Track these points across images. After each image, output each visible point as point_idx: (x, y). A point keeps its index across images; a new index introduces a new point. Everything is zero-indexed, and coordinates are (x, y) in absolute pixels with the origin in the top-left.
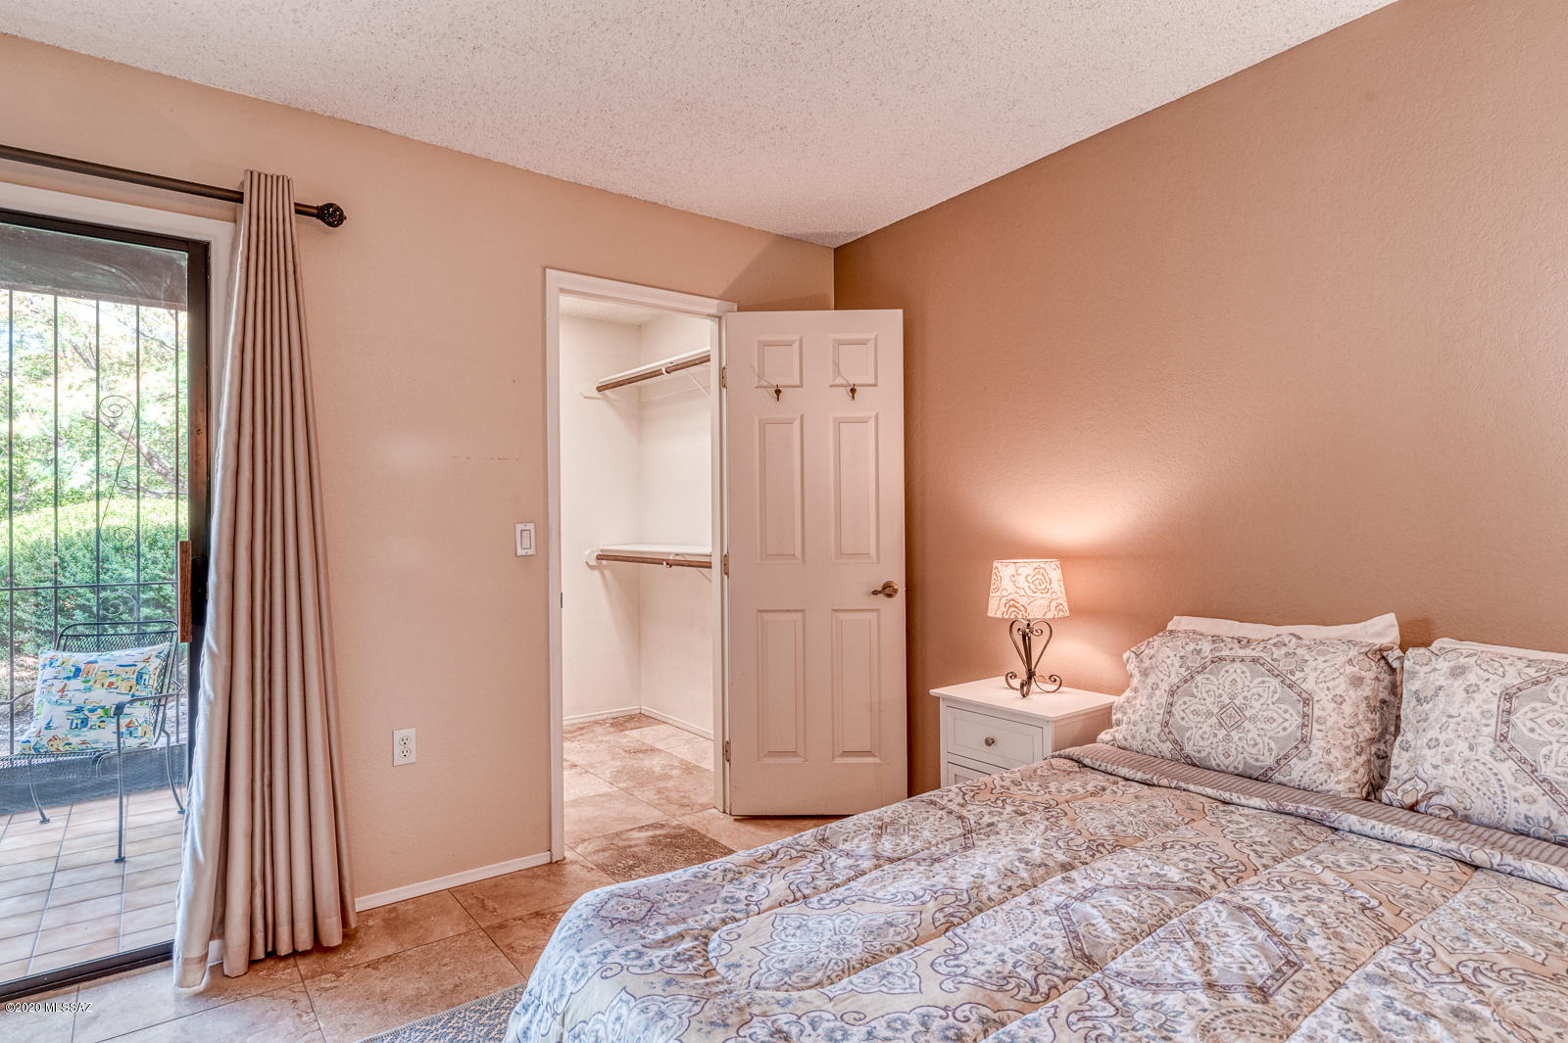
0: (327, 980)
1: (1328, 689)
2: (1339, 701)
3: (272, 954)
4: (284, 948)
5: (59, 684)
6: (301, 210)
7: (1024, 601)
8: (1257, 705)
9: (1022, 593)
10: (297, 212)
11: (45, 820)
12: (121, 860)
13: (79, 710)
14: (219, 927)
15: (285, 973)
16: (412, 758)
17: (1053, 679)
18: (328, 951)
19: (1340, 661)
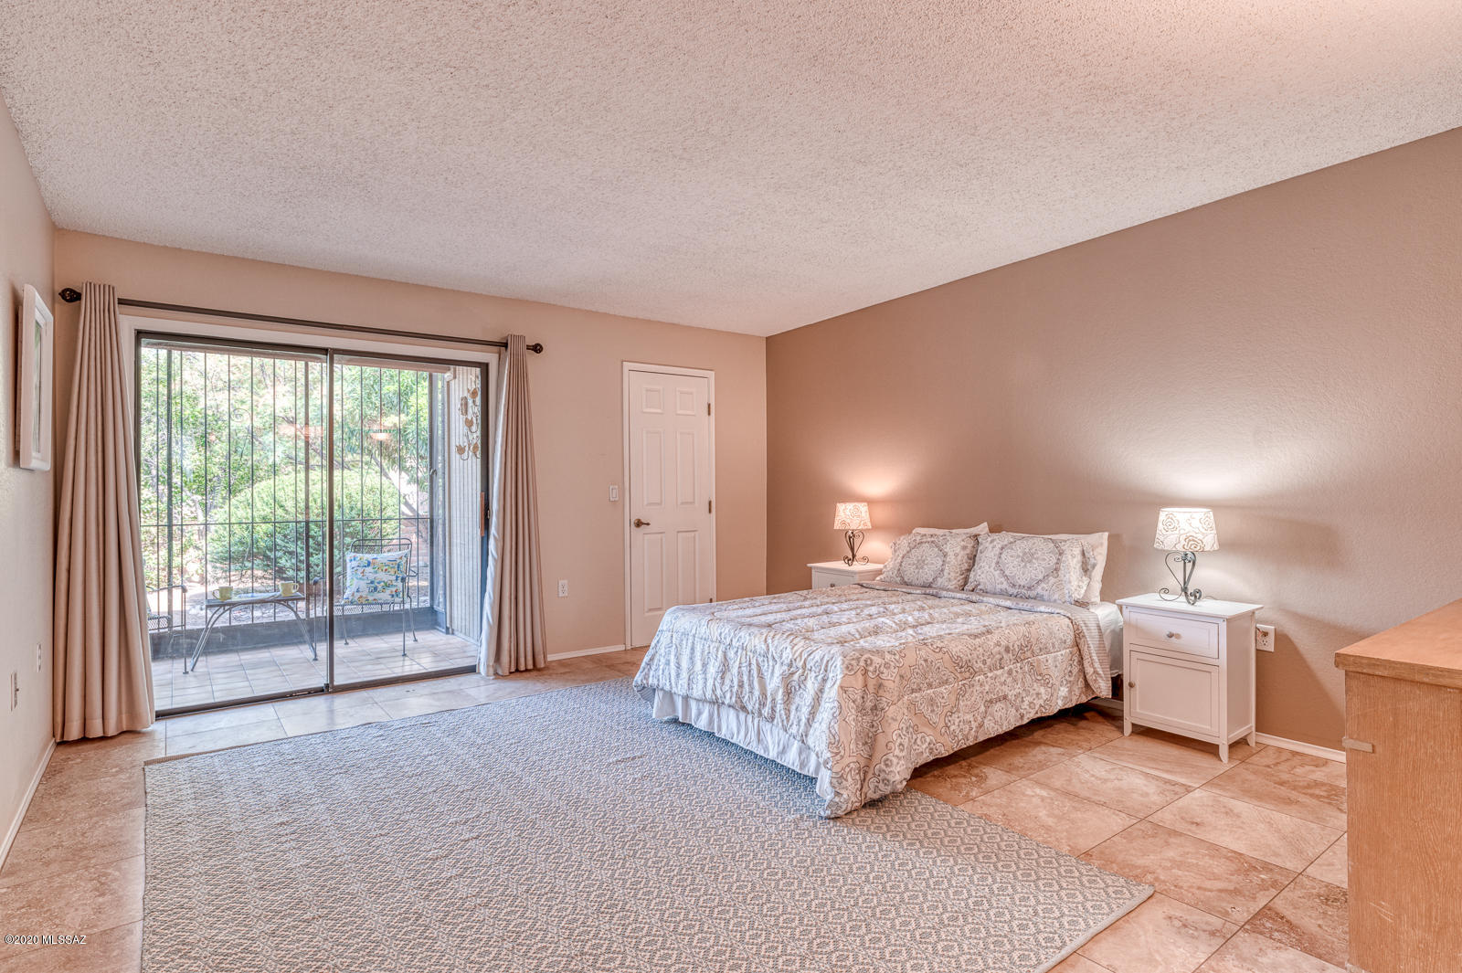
1: (954, 551)
2: (956, 555)
3: (517, 670)
4: (522, 668)
5: (361, 570)
6: (528, 348)
7: (848, 521)
8: (930, 559)
10: (525, 349)
11: (347, 644)
13: (372, 582)
14: (497, 657)
16: (566, 594)
17: (864, 558)
18: (539, 670)
19: (959, 540)
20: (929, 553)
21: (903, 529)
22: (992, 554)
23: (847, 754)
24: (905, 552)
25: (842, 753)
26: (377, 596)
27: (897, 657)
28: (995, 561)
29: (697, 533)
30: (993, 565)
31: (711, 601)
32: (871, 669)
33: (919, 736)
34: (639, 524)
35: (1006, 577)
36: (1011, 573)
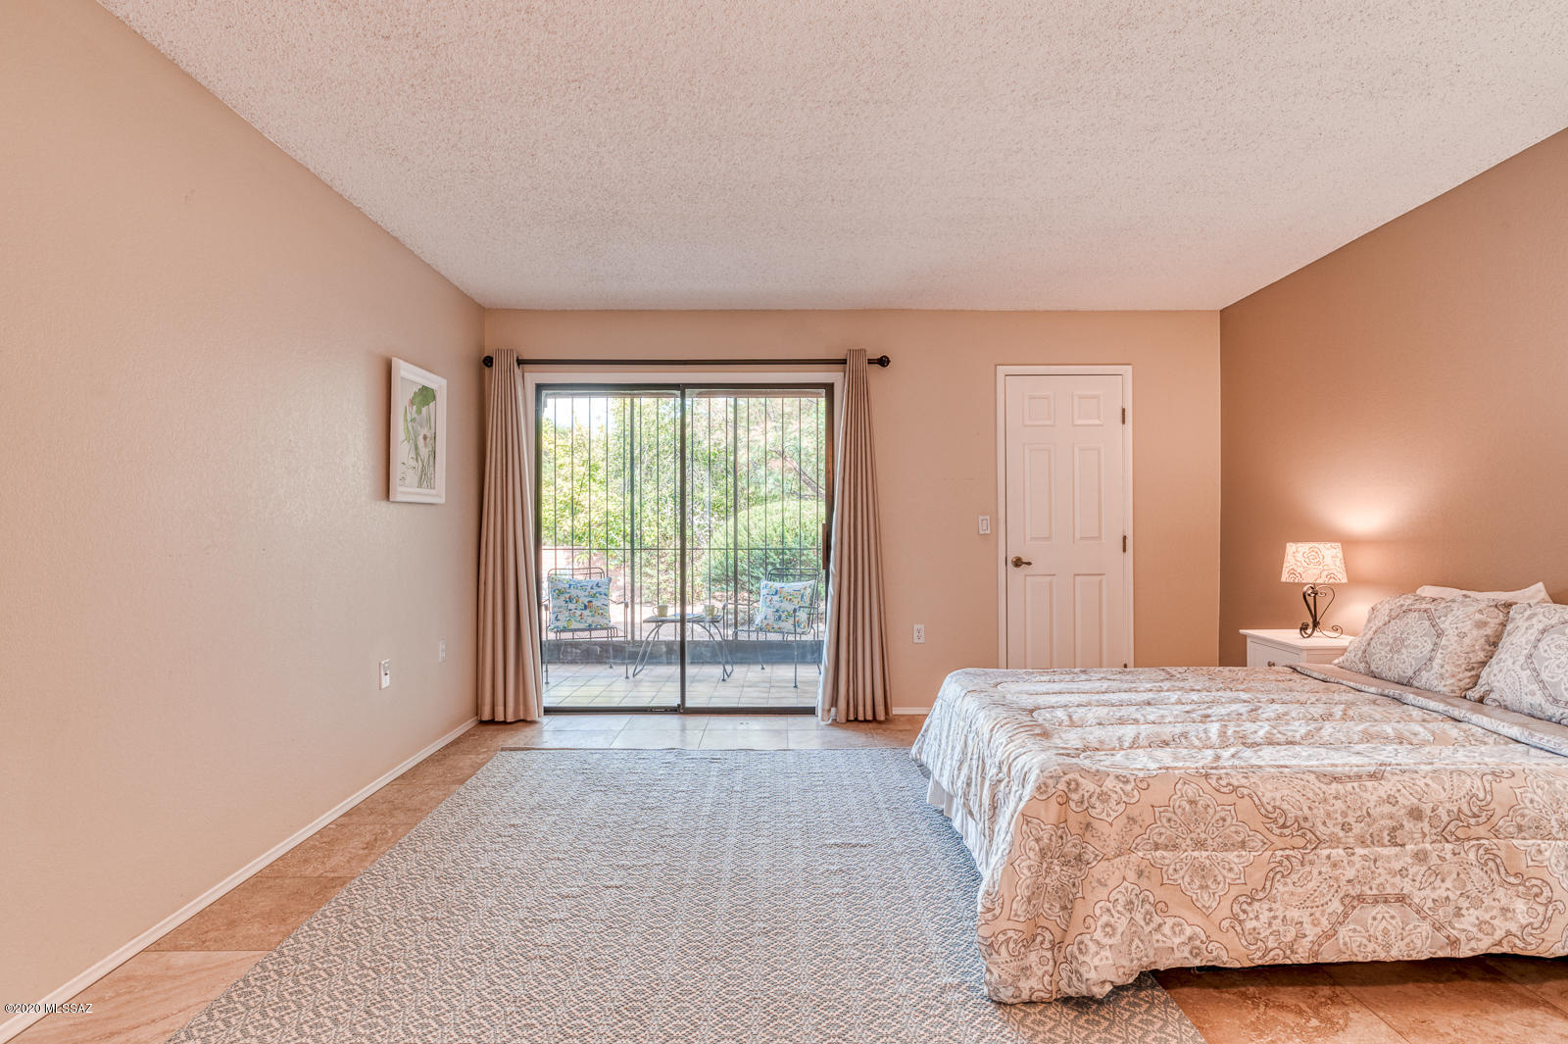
0: (880, 731)
1: (1457, 628)
2: (1462, 636)
3: (856, 719)
4: (861, 718)
5: (769, 597)
6: (871, 362)
7: (1300, 570)
8: (1412, 638)
9: (1299, 564)
10: (869, 363)
12: (796, 687)
13: (778, 611)
14: (834, 702)
15: (862, 726)
16: (922, 641)
17: (1335, 629)
18: (880, 722)
19: (1471, 609)
20: (1416, 629)
21: (1405, 585)
22: (1523, 640)
23: (1005, 915)
24: (1381, 624)
25: (997, 911)
26: (782, 624)
27: (1129, 788)
28: (1525, 652)
29: (1103, 577)
30: (1522, 659)
31: (1125, 666)
32: (1075, 797)
33: (1170, 922)
34: (1018, 563)
35: (1541, 685)
36: (1553, 678)
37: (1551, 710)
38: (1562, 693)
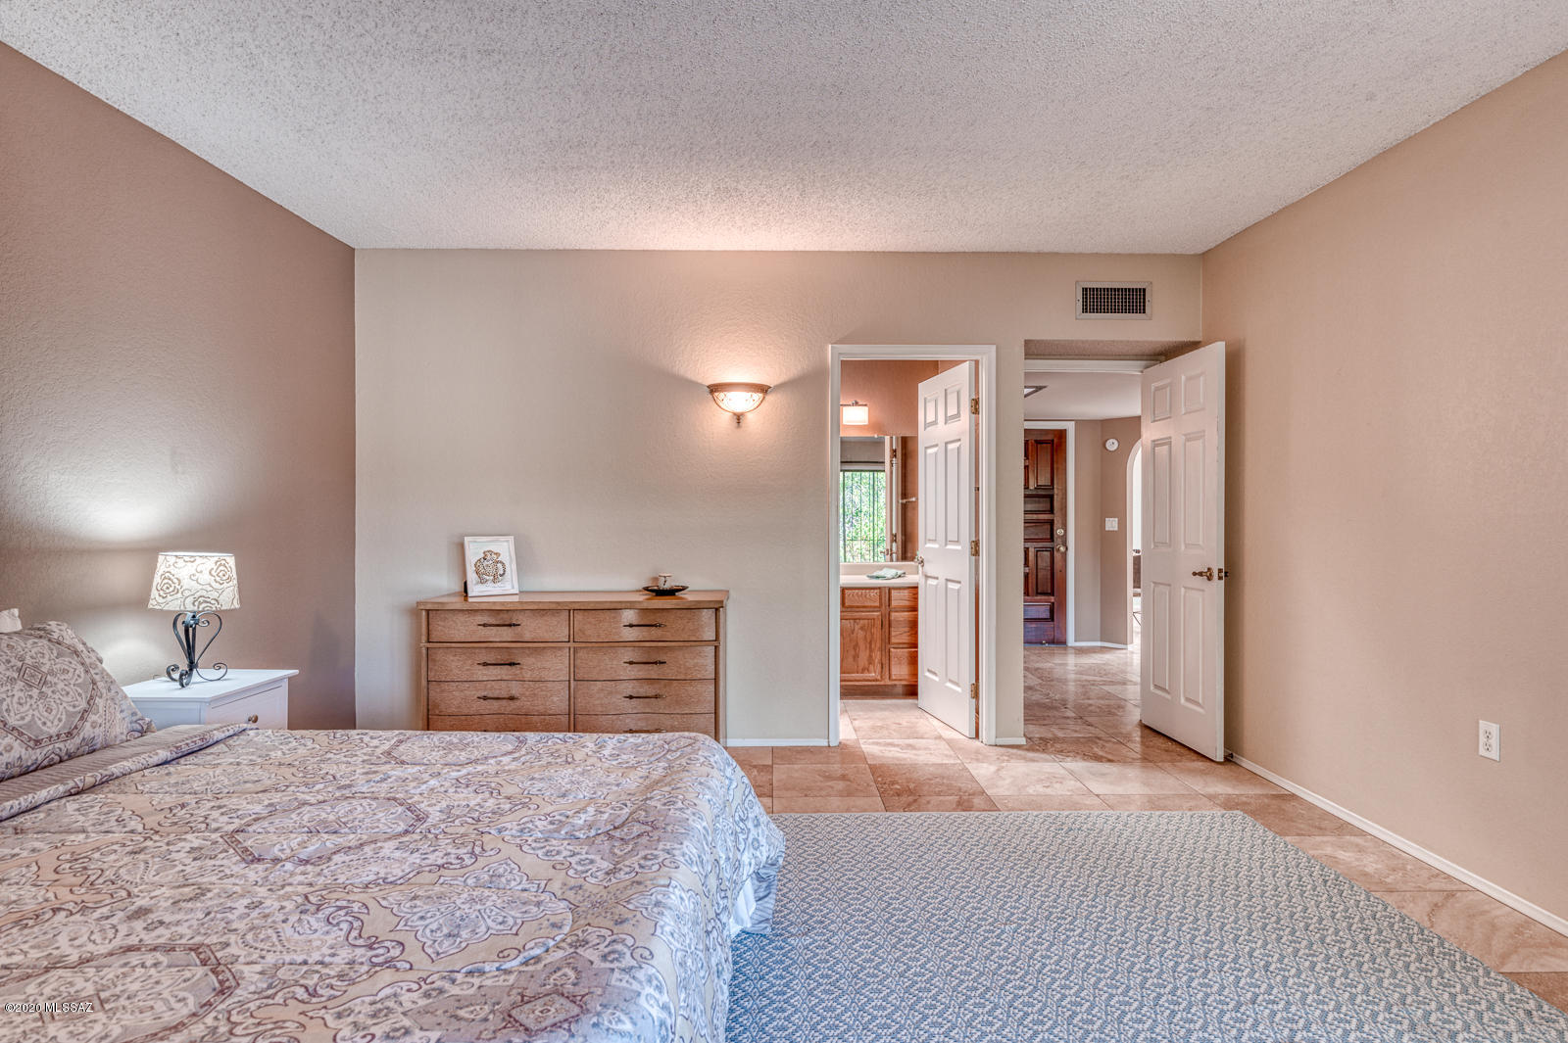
35: (15, 733)
36: (23, 718)
37: (38, 755)
38: (42, 730)
